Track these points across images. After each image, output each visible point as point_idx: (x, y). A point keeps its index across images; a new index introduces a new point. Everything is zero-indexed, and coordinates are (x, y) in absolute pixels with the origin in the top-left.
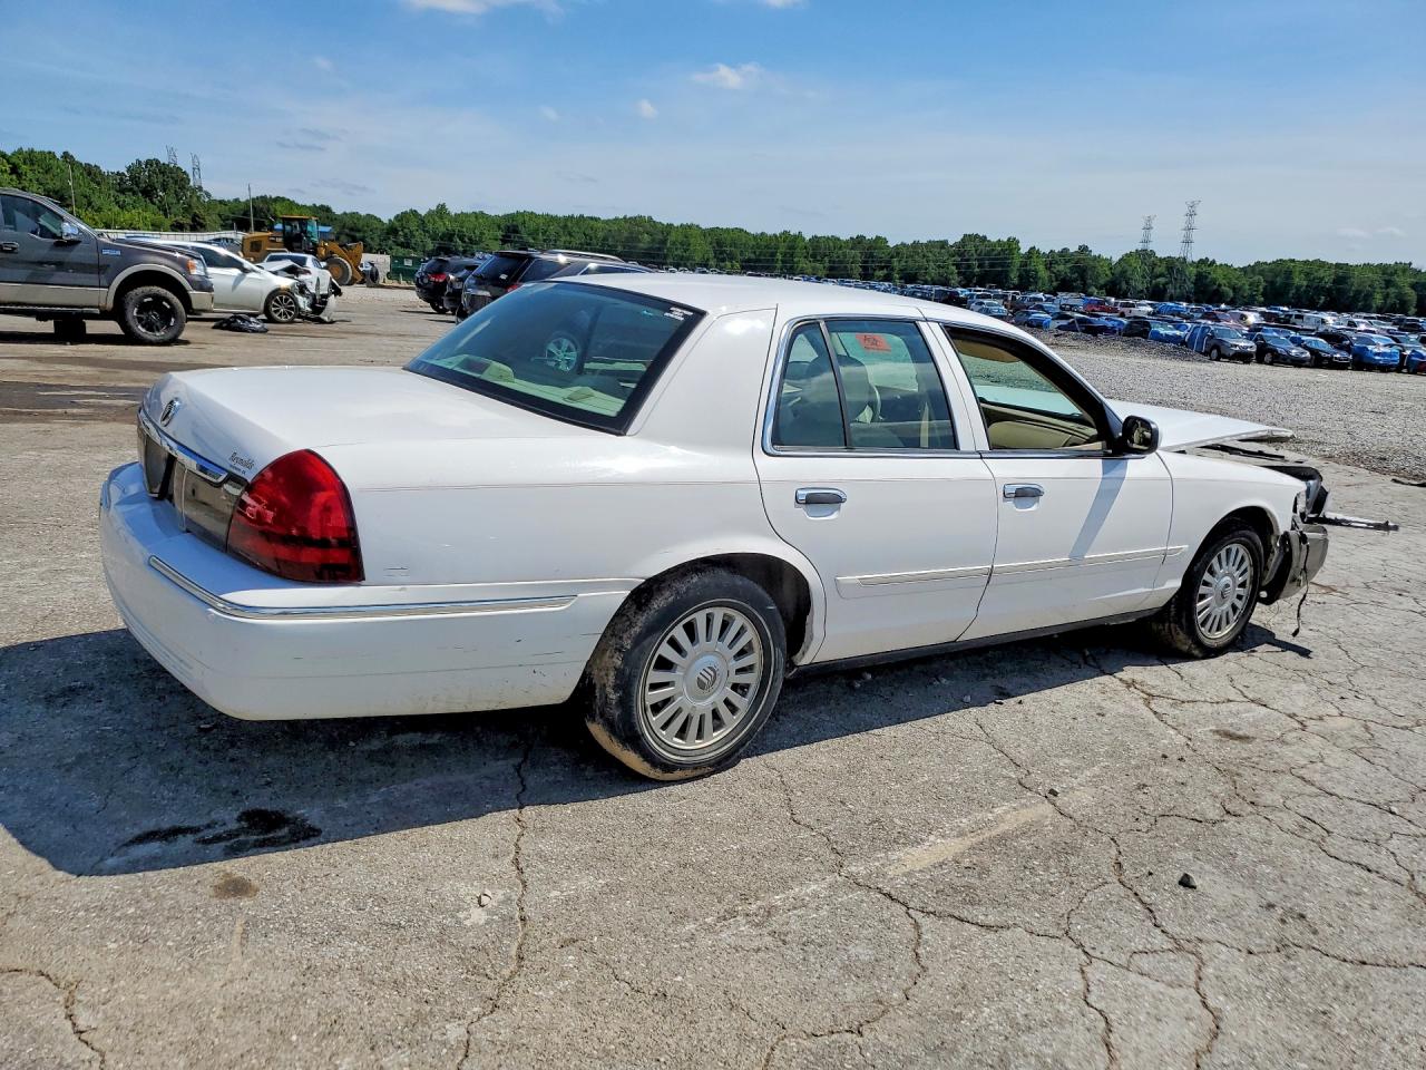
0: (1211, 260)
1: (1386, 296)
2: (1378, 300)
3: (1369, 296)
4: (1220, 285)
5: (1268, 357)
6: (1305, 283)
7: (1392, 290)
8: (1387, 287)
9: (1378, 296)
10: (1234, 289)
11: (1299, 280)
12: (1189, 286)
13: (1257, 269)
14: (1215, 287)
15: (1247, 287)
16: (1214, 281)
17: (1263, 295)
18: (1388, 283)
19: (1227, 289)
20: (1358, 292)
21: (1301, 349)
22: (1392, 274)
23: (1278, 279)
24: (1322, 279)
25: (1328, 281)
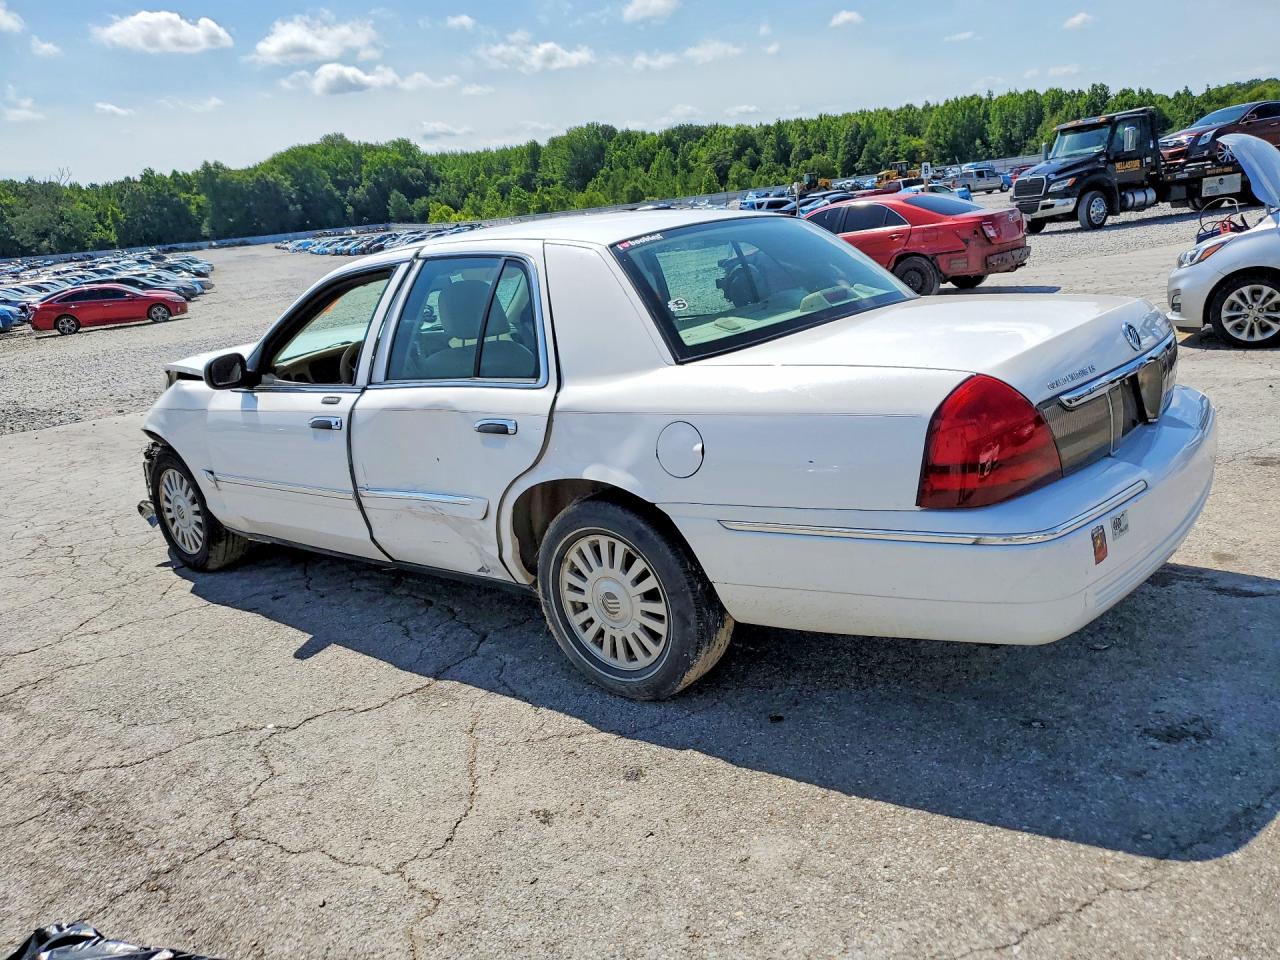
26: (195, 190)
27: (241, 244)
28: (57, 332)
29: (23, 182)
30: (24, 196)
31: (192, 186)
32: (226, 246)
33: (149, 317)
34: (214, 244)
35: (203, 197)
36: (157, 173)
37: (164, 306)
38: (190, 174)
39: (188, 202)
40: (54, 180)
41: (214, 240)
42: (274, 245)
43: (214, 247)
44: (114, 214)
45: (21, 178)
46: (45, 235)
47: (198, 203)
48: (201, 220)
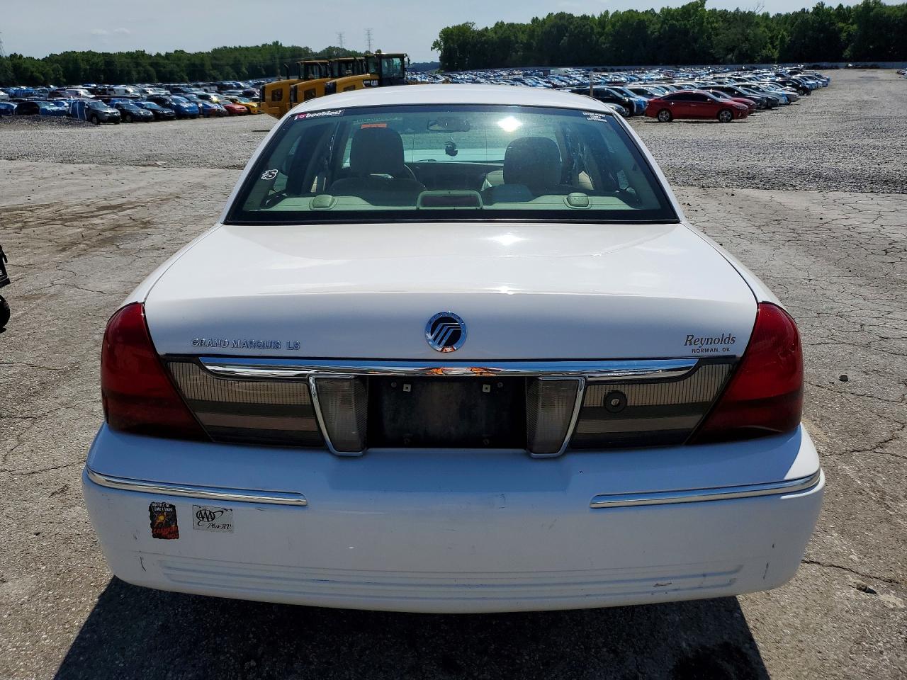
0: (18, 54)
1: (139, 73)
2: (135, 75)
3: (129, 73)
4: (32, 72)
5: (128, 118)
6: (88, 67)
7: (140, 68)
8: (137, 67)
9: (134, 73)
10: (43, 75)
11: (83, 65)
12: (11, 74)
13: (52, 59)
14: (29, 74)
15: (52, 72)
16: (26, 69)
17: (65, 77)
18: (138, 65)
19: (38, 74)
20: (122, 71)
21: (146, 111)
22: (136, 58)
23: (70, 65)
24: (97, 64)
25: (102, 65)
26: (851, 20)
27: (871, 67)
28: (657, 120)
29: (733, 11)
30: (728, 21)
31: (850, 17)
32: (859, 68)
33: (718, 118)
34: (850, 65)
35: (855, 26)
36: (826, 6)
37: (731, 111)
38: (852, 7)
39: (841, 30)
40: (752, 10)
41: (850, 62)
42: (896, 71)
43: (849, 68)
44: (783, 37)
45: (731, 9)
46: (731, 50)
47: (849, 31)
48: (847, 46)
